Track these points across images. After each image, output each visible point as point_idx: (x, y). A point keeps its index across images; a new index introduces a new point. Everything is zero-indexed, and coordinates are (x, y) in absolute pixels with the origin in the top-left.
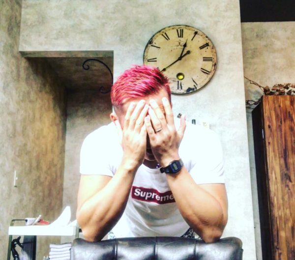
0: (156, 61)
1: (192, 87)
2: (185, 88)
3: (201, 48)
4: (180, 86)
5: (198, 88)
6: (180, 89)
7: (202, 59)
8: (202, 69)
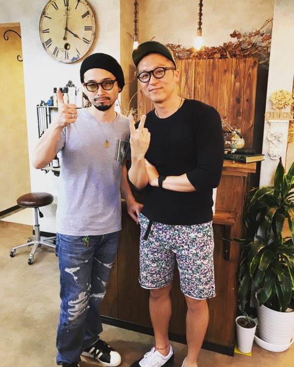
0: (49, 32)
1: (76, 56)
2: (71, 58)
3: (84, 16)
4: (67, 56)
5: (80, 58)
6: (67, 58)
7: (84, 28)
8: (84, 38)
